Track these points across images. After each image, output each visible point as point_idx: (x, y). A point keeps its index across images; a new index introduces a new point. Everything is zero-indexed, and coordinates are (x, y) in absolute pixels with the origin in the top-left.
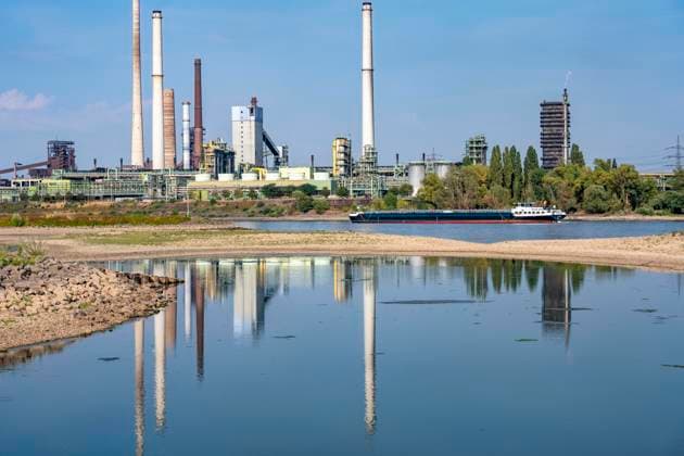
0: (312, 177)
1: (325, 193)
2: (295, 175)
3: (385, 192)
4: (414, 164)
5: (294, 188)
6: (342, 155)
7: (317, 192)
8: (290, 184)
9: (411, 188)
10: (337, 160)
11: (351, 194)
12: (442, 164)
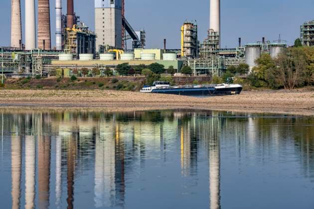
0: (162, 57)
1: (172, 71)
2: (146, 56)
3: (224, 70)
4: (250, 46)
5: (144, 67)
6: (189, 39)
7: (164, 71)
8: (142, 63)
9: (247, 67)
10: (184, 43)
11: (194, 72)
12: (276, 46)
